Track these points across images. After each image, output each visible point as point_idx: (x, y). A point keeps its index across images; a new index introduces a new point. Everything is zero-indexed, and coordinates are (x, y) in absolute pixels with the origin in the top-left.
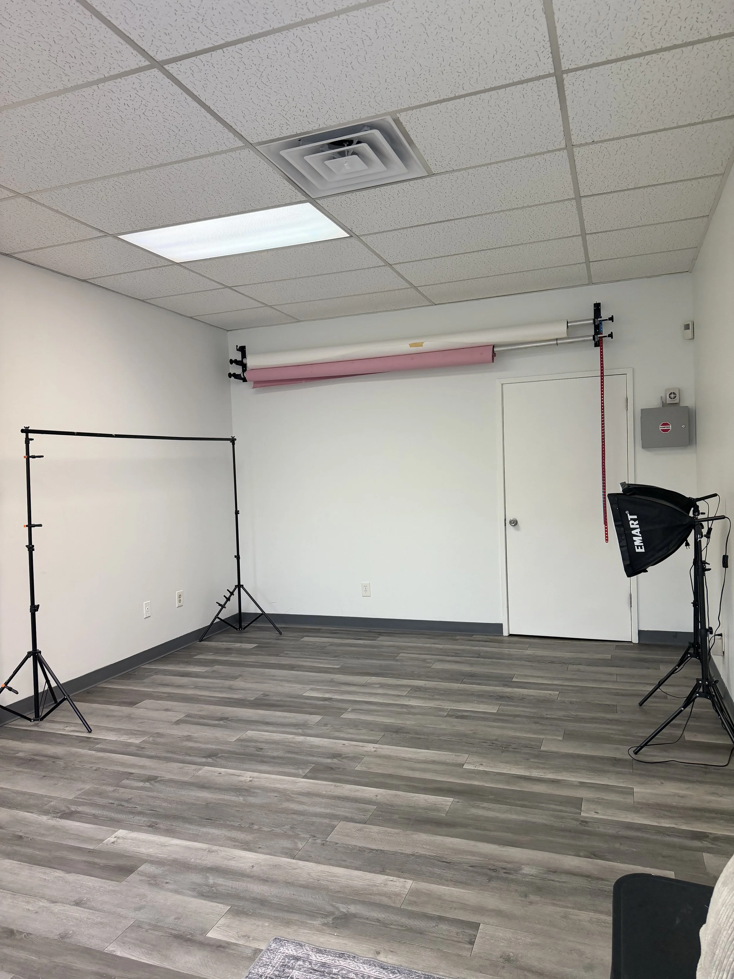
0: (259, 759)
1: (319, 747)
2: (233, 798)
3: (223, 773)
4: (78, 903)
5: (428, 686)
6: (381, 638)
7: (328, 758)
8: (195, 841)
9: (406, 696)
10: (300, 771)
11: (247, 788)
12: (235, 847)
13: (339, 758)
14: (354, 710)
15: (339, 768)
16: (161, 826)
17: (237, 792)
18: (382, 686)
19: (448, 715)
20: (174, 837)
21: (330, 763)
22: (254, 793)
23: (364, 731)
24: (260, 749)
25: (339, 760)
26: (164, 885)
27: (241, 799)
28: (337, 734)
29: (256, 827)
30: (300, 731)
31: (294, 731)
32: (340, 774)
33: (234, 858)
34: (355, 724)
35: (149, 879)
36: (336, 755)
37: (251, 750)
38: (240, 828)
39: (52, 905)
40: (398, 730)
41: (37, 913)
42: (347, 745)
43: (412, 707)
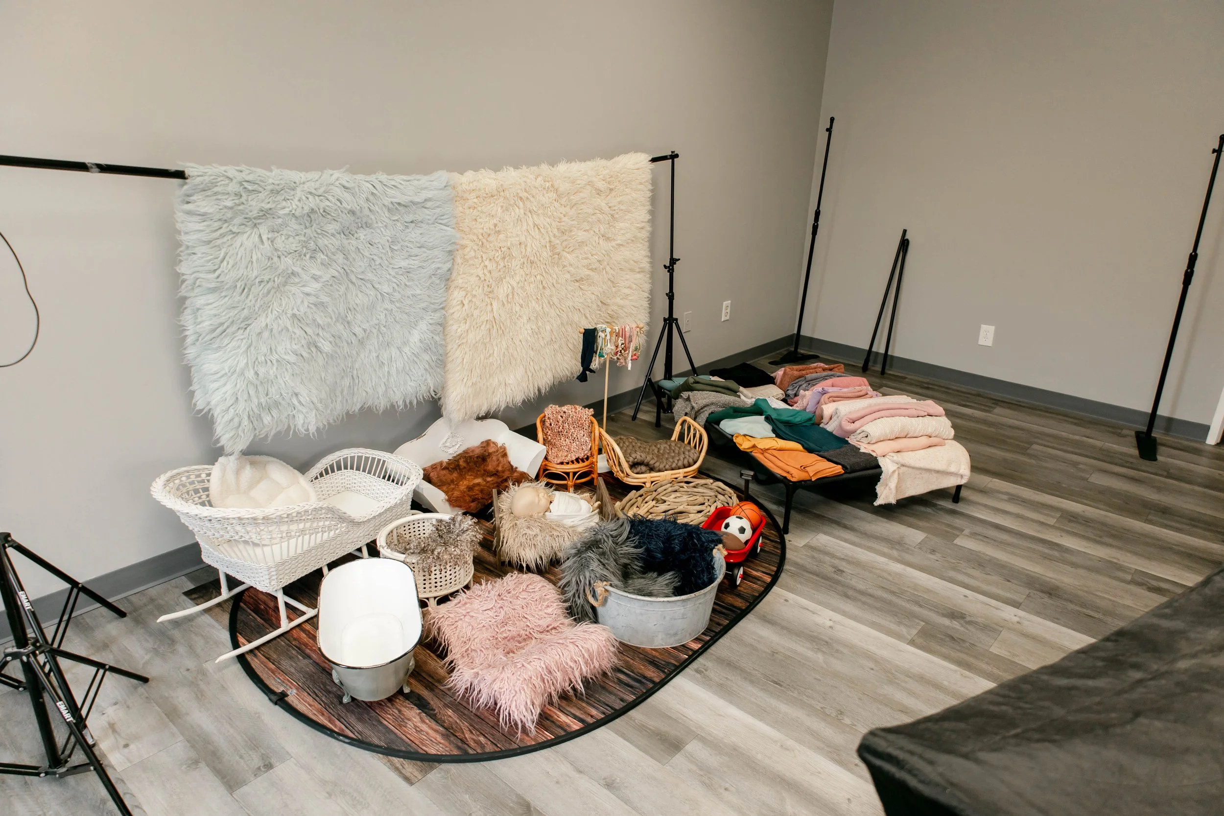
0: (840, 588)
1: (928, 591)
2: (810, 654)
3: (791, 601)
4: (610, 785)
5: (1087, 514)
6: (998, 410)
7: (944, 615)
8: (761, 720)
9: (1053, 527)
10: (903, 630)
11: (827, 639)
12: (818, 749)
13: (962, 622)
14: (973, 535)
15: (964, 641)
16: (712, 674)
17: (814, 644)
18: (1014, 499)
19: (1133, 582)
20: (731, 702)
21: (948, 627)
22: (837, 651)
23: (995, 578)
24: (839, 570)
25: (962, 626)
26: (722, 791)
27: (820, 657)
28: (952, 574)
29: (847, 721)
30: (895, 553)
31: (886, 550)
32: (967, 654)
33: (820, 773)
34: (980, 563)
35: (701, 773)
36: (955, 615)
37: (828, 570)
38: (823, 715)
39: (576, 775)
40: (1051, 591)
41: (557, 782)
42: (970, 598)
43: (1067, 550)
